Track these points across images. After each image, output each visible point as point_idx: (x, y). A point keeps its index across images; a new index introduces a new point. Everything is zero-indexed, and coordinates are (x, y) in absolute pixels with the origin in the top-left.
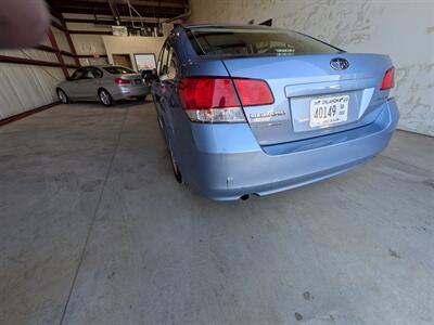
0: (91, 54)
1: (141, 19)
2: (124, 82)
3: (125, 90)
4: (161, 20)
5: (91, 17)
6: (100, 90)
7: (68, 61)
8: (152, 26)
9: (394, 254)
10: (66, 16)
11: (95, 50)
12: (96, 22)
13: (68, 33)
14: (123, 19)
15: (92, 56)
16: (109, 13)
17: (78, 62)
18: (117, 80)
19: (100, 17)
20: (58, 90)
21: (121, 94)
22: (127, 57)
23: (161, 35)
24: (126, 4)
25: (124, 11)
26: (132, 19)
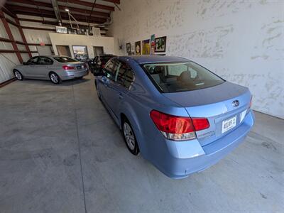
0: (38, 43)
1: (77, 23)
2: (70, 68)
3: (70, 74)
4: (91, 24)
5: (39, 18)
6: (51, 73)
7: (21, 48)
8: (85, 27)
9: (263, 197)
10: (19, 16)
11: (42, 41)
12: (44, 22)
13: (21, 28)
14: (64, 21)
15: (39, 45)
16: (55, 17)
17: (28, 48)
18: (64, 67)
19: (46, 19)
20: (15, 71)
21: (67, 76)
22: (67, 47)
23: (91, 34)
24: (67, 13)
25: (65, 16)
26: (70, 22)
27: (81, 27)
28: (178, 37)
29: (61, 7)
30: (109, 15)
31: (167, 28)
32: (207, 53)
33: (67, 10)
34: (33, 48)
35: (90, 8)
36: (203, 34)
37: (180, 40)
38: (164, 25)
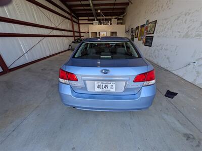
1: (105, 17)
5: (87, 18)
7: (76, 34)
10: (80, 18)
11: (86, 30)
12: (89, 20)
13: (79, 24)
14: (98, 18)
15: (85, 32)
16: (93, 16)
17: (80, 34)
19: (90, 18)
20: (70, 45)
23: (111, 24)
24: (100, 13)
25: (98, 15)
26: (101, 18)
27: (106, 19)
28: (165, 19)
29: (96, 10)
30: (124, 9)
31: (159, 13)
32: (189, 33)
33: (99, 11)
34: (82, 34)
35: (112, 7)
36: (189, 14)
37: (167, 22)
38: (157, 10)
